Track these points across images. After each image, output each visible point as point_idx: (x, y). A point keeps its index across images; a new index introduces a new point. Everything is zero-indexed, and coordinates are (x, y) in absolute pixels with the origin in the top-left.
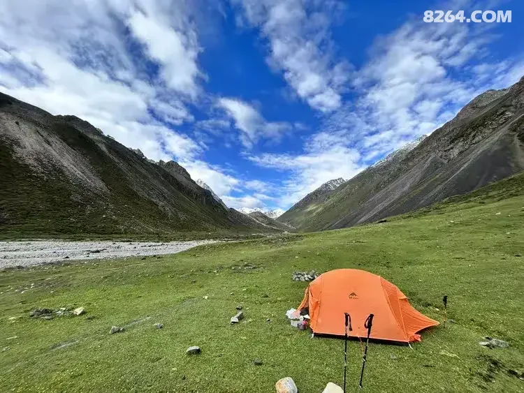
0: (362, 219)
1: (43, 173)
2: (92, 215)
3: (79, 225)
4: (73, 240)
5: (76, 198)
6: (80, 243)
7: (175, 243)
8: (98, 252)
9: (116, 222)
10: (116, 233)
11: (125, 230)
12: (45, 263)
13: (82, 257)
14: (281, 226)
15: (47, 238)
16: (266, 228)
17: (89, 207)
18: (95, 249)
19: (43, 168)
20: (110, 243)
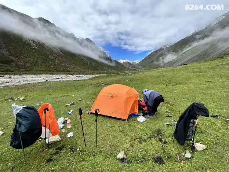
0: (179, 64)
1: (36, 47)
2: (58, 64)
3: (54, 68)
4: (52, 74)
5: (51, 57)
6: (54, 75)
7: (90, 75)
8: (58, 78)
9: (68, 67)
10: (68, 72)
11: (72, 70)
12: (38, 82)
13: (53, 80)
14: (137, 68)
15: (44, 73)
16: (130, 69)
17: (57, 61)
18: (57, 78)
19: (36, 44)
20: (65, 75)
